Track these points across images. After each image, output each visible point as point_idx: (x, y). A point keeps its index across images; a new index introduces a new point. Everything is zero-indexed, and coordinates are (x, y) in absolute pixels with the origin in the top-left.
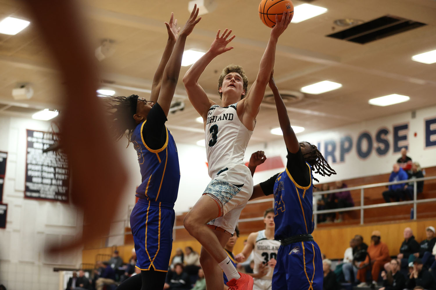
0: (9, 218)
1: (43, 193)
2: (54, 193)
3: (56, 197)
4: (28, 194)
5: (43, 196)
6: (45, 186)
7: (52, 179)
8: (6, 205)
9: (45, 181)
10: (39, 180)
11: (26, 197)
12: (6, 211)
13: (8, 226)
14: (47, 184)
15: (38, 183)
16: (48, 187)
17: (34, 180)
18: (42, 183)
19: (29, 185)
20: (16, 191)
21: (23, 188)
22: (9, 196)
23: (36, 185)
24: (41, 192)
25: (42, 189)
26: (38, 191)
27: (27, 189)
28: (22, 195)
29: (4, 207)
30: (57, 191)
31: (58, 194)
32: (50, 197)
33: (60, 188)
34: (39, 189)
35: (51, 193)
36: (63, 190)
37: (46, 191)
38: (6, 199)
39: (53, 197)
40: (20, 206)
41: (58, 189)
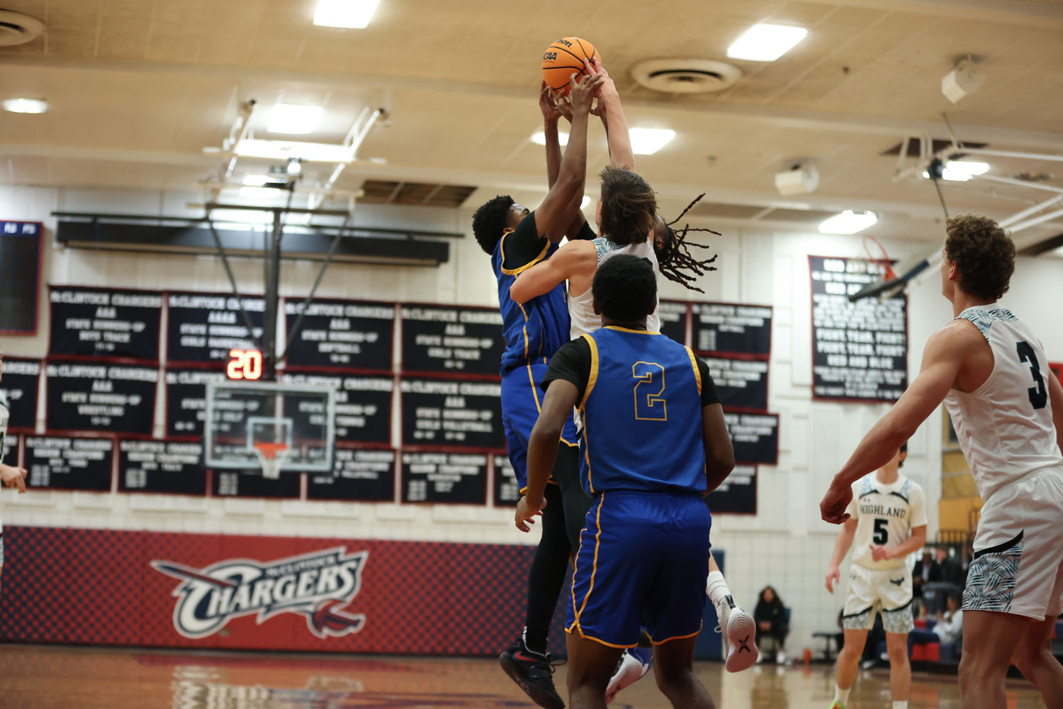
0: (783, 444)
1: (851, 388)
2: (876, 386)
3: (881, 394)
4: (821, 390)
5: (850, 393)
6: (854, 372)
7: (868, 357)
8: (776, 416)
9: (853, 362)
10: (842, 361)
11: (817, 397)
12: (775, 430)
13: (782, 459)
14: (858, 368)
15: (839, 367)
16: (862, 373)
17: (831, 360)
18: (848, 366)
19: (821, 371)
20: (795, 385)
21: (809, 380)
22: (781, 397)
23: (835, 371)
24: (848, 385)
25: (849, 379)
26: (840, 384)
27: (817, 380)
28: (808, 393)
29: (772, 422)
30: (881, 381)
31: (884, 386)
32: (866, 394)
33: (888, 375)
34: (842, 379)
35: (869, 386)
36: (895, 378)
37: (858, 383)
38: (774, 404)
39: (872, 394)
40: (804, 417)
41: (884, 378)
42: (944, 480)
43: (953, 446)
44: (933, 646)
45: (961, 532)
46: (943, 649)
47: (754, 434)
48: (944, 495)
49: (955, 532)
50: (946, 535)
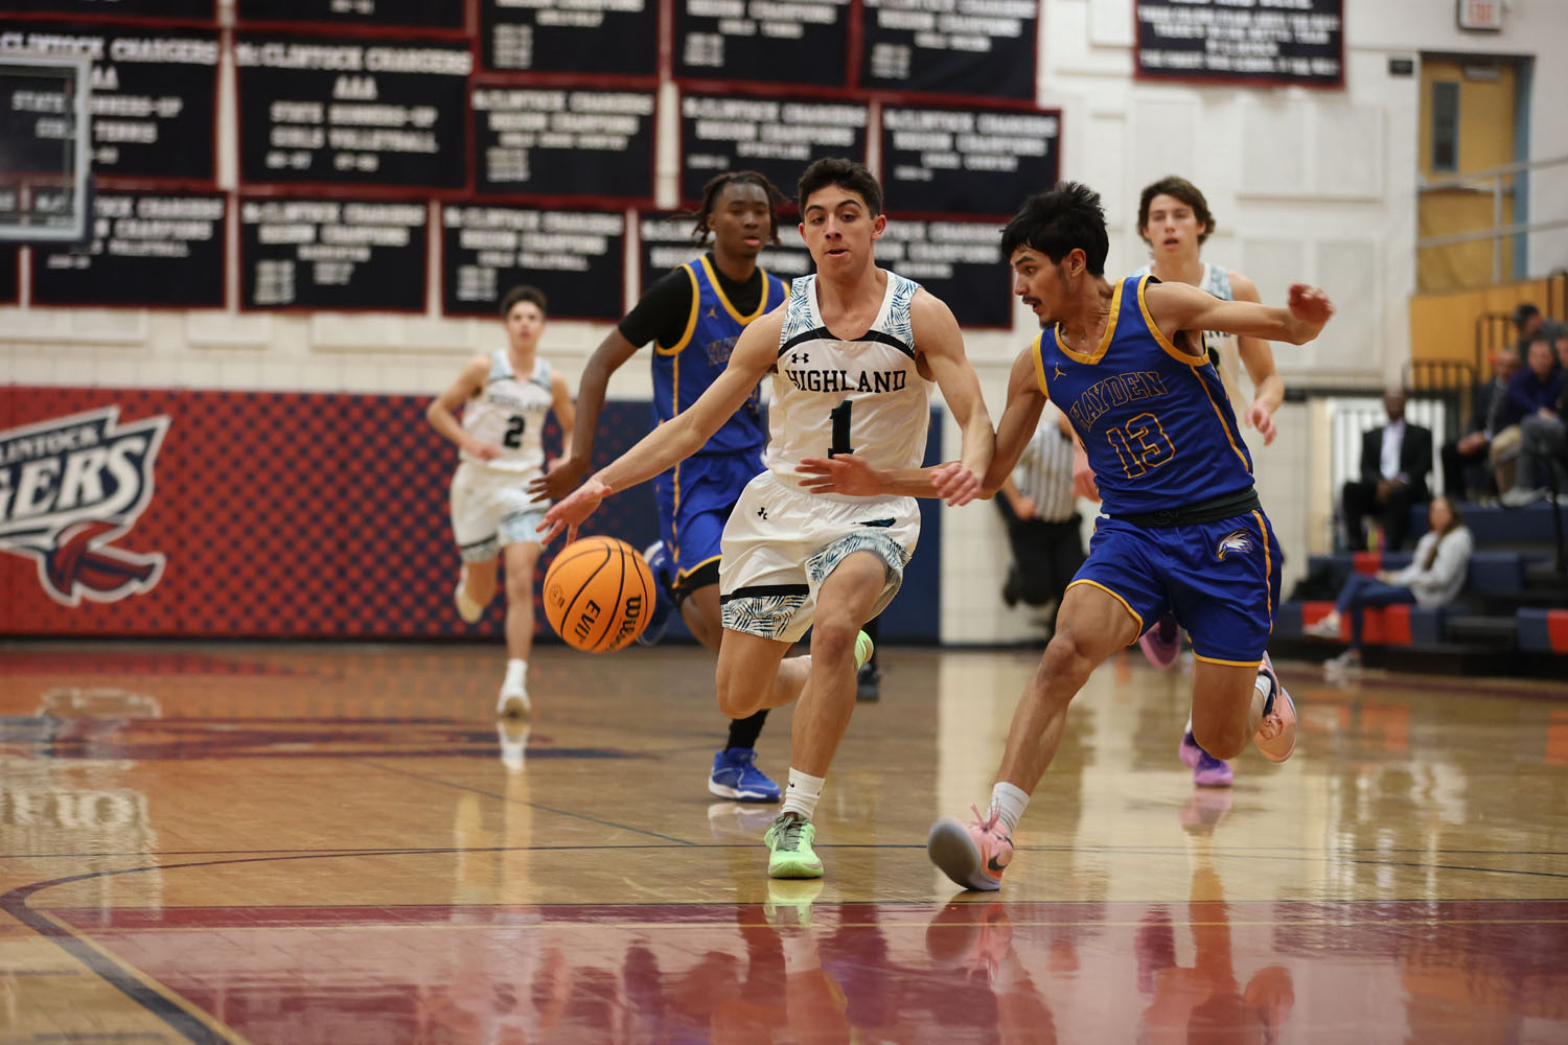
1: (1219, 53)
2: (1273, 49)
3: (1283, 65)
4: (1153, 58)
5: (1217, 62)
6: (1226, 17)
8: (1055, 114)
11: (1146, 74)
12: (1054, 144)
14: (1236, 8)
15: (1194, 6)
16: (1244, 19)
19: (1155, 15)
20: (1098, 47)
21: (1126, 35)
22: (1063, 73)
23: (1184, 14)
24: (1211, 45)
25: (1215, 31)
26: (1196, 44)
27: (1146, 36)
28: (1125, 64)
29: (1045, 127)
30: (1285, 36)
31: (1291, 48)
32: (1253, 65)
33: (1300, 22)
34: (1199, 32)
35: (1259, 48)
36: (1315, 30)
37: (1234, 42)
38: (1051, 88)
39: (1266, 65)
40: (1119, 117)
41: (1292, 29)
42: (1420, 252)
43: (1445, 179)
44: (1398, 611)
45: (1458, 366)
46: (1418, 620)
47: (1007, 153)
48: (1423, 287)
49: (1445, 365)
50: (1425, 371)
